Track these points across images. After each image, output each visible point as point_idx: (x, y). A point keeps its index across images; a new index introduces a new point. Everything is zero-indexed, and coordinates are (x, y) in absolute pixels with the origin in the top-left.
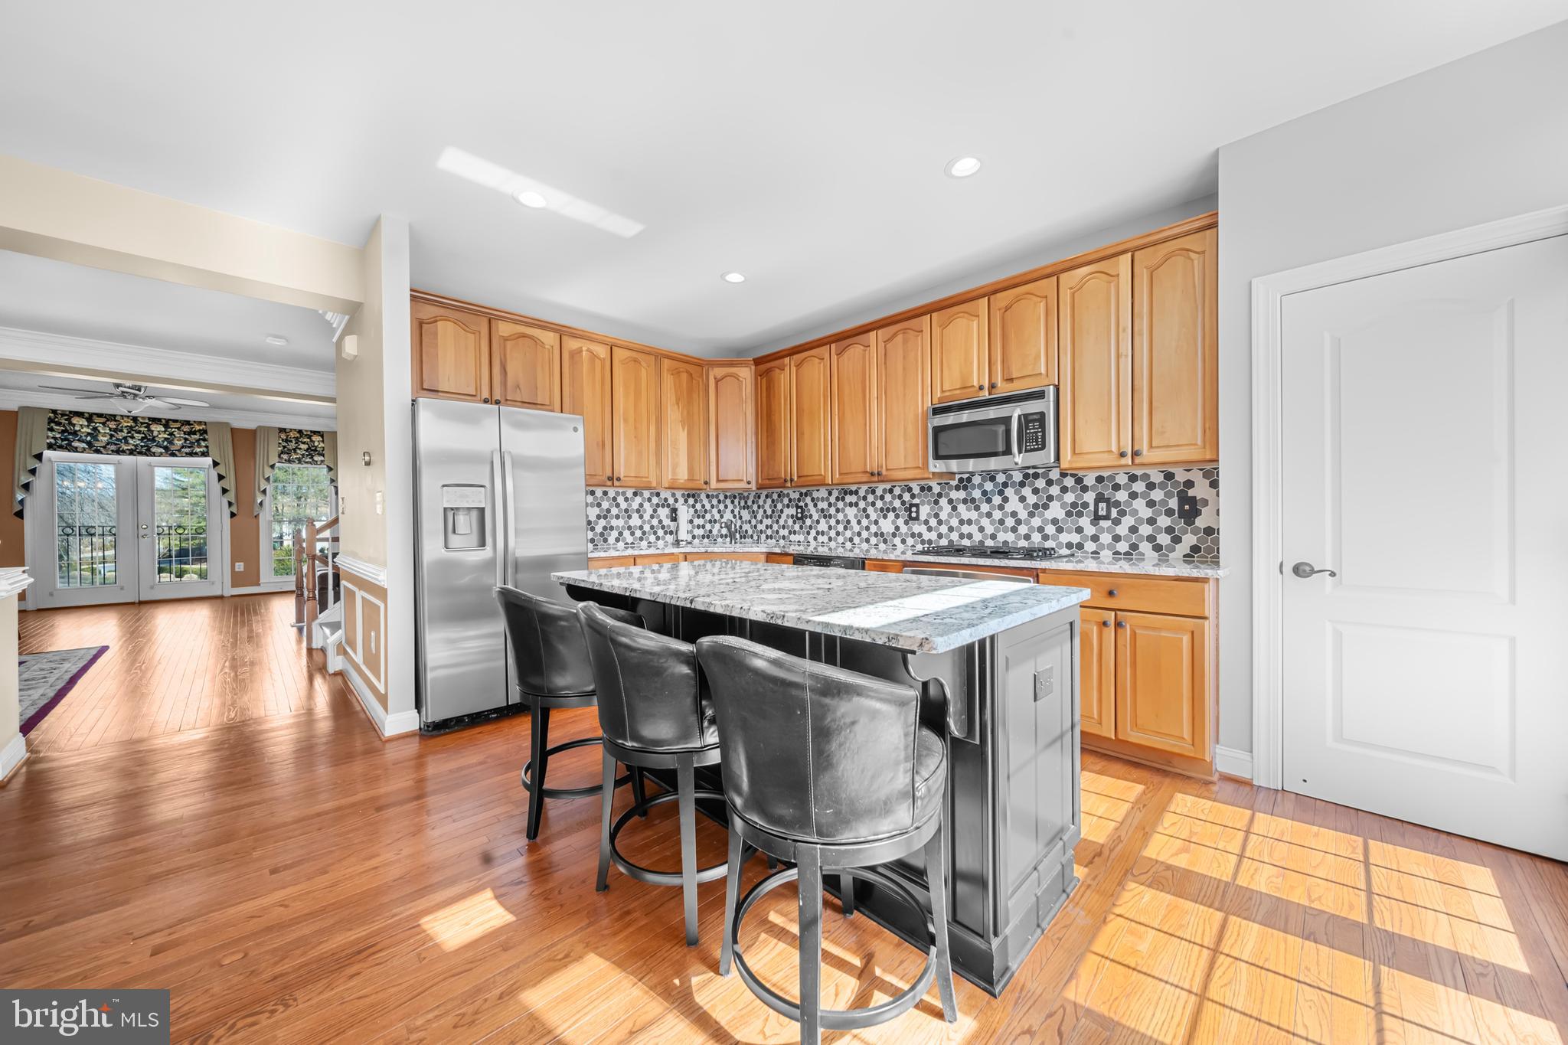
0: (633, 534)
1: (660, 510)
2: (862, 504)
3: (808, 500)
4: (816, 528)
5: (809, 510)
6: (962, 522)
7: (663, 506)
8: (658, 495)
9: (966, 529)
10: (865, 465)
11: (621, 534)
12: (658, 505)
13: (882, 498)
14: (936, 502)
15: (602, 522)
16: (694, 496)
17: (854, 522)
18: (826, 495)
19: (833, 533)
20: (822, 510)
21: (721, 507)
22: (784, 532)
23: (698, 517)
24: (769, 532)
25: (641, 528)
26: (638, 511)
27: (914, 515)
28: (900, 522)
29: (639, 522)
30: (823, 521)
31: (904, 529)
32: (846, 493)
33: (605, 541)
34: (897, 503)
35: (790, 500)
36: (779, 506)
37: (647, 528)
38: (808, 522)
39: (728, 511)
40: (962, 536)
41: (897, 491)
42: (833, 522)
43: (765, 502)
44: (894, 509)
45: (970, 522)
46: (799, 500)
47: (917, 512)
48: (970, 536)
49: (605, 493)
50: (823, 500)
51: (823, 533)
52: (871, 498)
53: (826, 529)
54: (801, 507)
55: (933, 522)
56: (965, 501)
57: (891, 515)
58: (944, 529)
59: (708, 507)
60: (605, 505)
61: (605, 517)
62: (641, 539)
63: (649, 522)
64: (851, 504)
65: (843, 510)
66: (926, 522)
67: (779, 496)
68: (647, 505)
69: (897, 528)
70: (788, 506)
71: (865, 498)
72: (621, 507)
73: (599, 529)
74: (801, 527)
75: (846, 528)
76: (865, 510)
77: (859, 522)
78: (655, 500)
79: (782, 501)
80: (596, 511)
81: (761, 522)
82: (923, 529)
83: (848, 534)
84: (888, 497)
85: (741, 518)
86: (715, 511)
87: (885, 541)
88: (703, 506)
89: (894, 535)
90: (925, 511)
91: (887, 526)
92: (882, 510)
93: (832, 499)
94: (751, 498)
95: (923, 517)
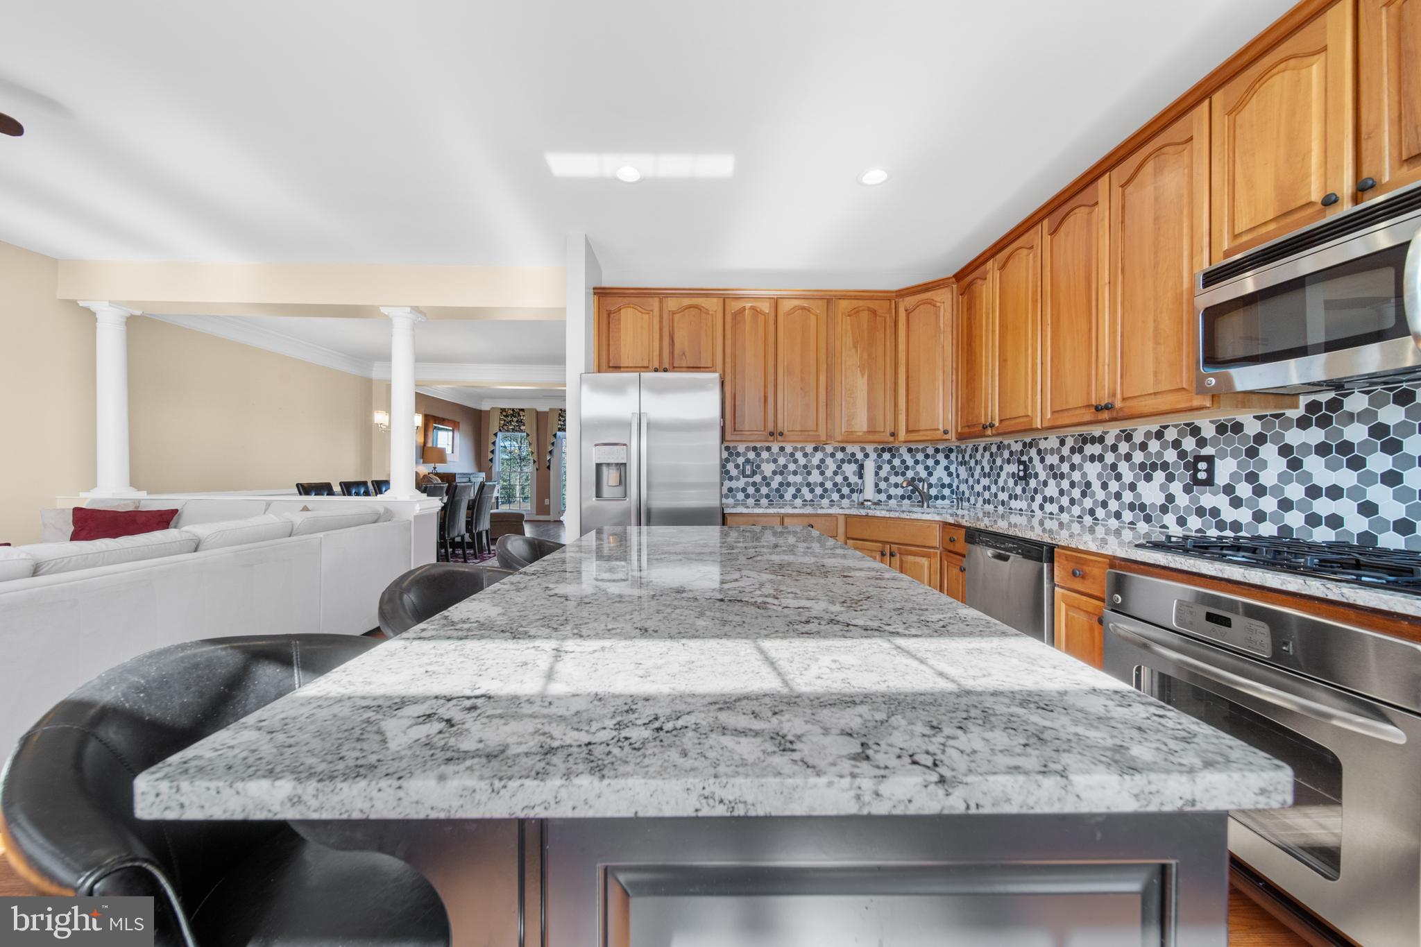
0: (812, 491)
1: (845, 467)
2: (1110, 458)
3: (1033, 452)
4: (1042, 492)
5: (1034, 466)
6: (1313, 492)
7: (849, 462)
8: (843, 449)
9: (1323, 507)
10: (1089, 394)
11: (798, 490)
12: (843, 461)
13: (1143, 447)
14: (1252, 453)
15: (778, 478)
16: (890, 450)
17: (1096, 485)
18: (1056, 444)
19: (1065, 501)
20: (1052, 467)
21: (930, 462)
22: (1003, 496)
23: (896, 474)
24: (987, 495)
25: (822, 485)
26: (819, 467)
27: (1202, 476)
28: (1176, 488)
29: (819, 479)
30: (1052, 482)
31: (1182, 500)
32: (1085, 441)
33: (782, 497)
34: (1171, 456)
35: (1011, 453)
36: (999, 462)
37: (829, 485)
38: (1033, 483)
39: (940, 468)
40: (1313, 520)
41: (1171, 435)
42: (1065, 484)
43: (983, 456)
44: (1165, 466)
45: (1335, 492)
46: (1022, 453)
47: (1210, 471)
48: (1335, 521)
49: (782, 449)
50: (1052, 451)
51: (1052, 500)
52: (1124, 448)
53: (1056, 494)
54: (1024, 463)
55: (1244, 490)
56: (1322, 449)
57: (1159, 476)
58: (1268, 504)
59: (910, 462)
60: (782, 461)
61: (782, 473)
62: (822, 497)
63: (832, 479)
64: (1092, 458)
65: (1081, 467)
66: (1229, 490)
67: (999, 448)
68: (829, 461)
69: (1170, 498)
70: (1009, 462)
71: (1114, 448)
72: (799, 462)
73: (775, 485)
74: (1024, 491)
75: (1084, 494)
76: (1114, 467)
77: (1105, 486)
78: (839, 455)
79: (1001, 455)
80: (772, 467)
81: (978, 482)
82: (1222, 501)
83: (1088, 503)
84: (1154, 446)
85: (958, 476)
86: (920, 468)
87: (1148, 519)
88: (903, 462)
89: (1164, 509)
90: (1225, 469)
91: (1151, 493)
92: (1142, 466)
93: (1066, 451)
94: (969, 452)
95: (1221, 478)
